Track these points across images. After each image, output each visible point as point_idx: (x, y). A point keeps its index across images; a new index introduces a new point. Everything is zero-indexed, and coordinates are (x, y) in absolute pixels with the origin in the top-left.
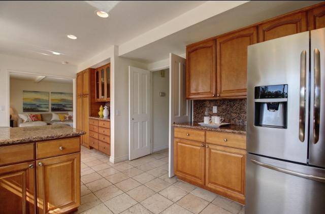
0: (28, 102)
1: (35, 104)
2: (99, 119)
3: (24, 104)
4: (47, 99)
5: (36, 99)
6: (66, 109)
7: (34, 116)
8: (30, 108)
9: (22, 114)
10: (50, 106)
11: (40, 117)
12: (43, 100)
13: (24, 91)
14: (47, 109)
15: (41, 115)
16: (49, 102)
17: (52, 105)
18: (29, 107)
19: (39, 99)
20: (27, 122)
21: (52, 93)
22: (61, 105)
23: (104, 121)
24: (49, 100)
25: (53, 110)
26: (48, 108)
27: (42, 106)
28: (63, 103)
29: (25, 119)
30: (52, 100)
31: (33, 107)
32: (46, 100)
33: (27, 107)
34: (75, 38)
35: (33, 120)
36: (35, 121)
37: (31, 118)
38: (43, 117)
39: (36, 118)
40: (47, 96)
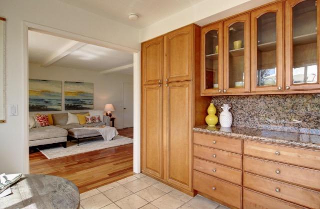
2: (205, 131)
4: (60, 92)
5: (44, 92)
6: (84, 106)
7: (43, 118)
10: (63, 103)
11: (51, 120)
14: (59, 107)
15: (52, 116)
16: (61, 97)
17: (67, 100)
21: (65, 82)
22: (78, 100)
23: (223, 136)
24: (61, 94)
25: (68, 108)
26: (60, 105)
27: (53, 102)
28: (81, 98)
30: (66, 93)
32: (58, 93)
35: (43, 125)
36: (46, 126)
37: (40, 121)
38: (56, 118)
39: (47, 122)
40: (59, 87)
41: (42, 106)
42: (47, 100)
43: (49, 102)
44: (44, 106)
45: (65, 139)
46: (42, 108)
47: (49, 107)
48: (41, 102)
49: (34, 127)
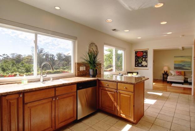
0: (177, 63)
1: (181, 65)
3: (175, 65)
5: (182, 61)
7: (178, 72)
8: (178, 67)
9: (172, 70)
12: (187, 62)
13: (175, 57)
15: (184, 72)
18: (177, 66)
19: (184, 61)
24: (191, 62)
27: (186, 66)
31: (180, 66)
32: (189, 61)
33: (176, 67)
34: (166, 23)
38: (186, 73)
39: (180, 74)
40: (190, 59)
43: (184, 66)
44: (182, 67)
45: (183, 81)
47: (184, 68)
49: (174, 75)
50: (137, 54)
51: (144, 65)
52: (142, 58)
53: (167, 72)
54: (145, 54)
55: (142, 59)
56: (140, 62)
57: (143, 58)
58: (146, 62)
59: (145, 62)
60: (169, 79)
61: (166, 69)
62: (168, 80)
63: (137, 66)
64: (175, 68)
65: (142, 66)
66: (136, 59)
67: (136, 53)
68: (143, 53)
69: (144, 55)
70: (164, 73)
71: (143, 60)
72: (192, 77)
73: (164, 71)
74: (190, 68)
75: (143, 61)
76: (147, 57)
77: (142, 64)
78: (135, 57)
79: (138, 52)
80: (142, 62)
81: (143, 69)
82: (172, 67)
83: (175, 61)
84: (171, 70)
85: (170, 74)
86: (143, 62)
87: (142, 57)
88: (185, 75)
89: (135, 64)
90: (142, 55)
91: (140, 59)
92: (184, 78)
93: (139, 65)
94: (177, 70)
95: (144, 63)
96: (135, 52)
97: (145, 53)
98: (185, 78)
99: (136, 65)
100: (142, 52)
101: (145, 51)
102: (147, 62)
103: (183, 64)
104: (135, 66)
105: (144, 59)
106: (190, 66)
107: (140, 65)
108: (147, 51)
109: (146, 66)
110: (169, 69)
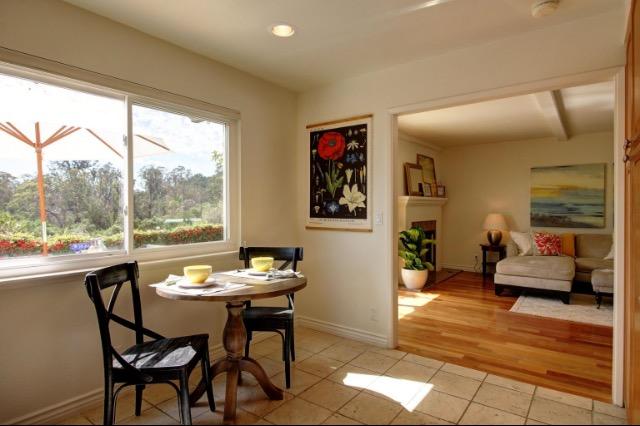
0: (543, 197)
1: (561, 205)
3: (533, 205)
4: (601, 186)
5: (565, 190)
7: (548, 240)
8: (547, 214)
9: (523, 232)
11: (569, 246)
12: (586, 190)
13: (533, 169)
15: (576, 238)
16: (605, 198)
18: (544, 212)
19: (575, 188)
20: (527, 255)
27: (583, 209)
29: (525, 248)
31: (557, 212)
33: (541, 214)
35: (545, 252)
36: (550, 254)
37: (540, 246)
38: (583, 244)
39: (555, 247)
40: (599, 177)
41: (560, 217)
42: (570, 206)
43: (576, 209)
44: (565, 217)
45: (566, 287)
46: (561, 221)
47: (576, 219)
48: (559, 209)
49: (529, 254)
50: (321, 145)
51: (352, 208)
52: (341, 165)
53: (499, 237)
54: (353, 144)
55: (342, 173)
56: (332, 188)
57: (348, 166)
58: (360, 189)
59: (355, 187)
60: (505, 273)
61: (494, 224)
62: (499, 279)
63: (319, 215)
64: (537, 221)
65: (344, 213)
66: (318, 172)
67: (317, 139)
68: (348, 140)
69: (351, 152)
70: (487, 243)
71: (345, 178)
72: (610, 264)
73: (490, 236)
74: (599, 221)
75: (345, 182)
76: (364, 163)
77: (342, 201)
78: (312, 162)
79: (322, 133)
80: (340, 193)
81: (347, 230)
82: (523, 215)
83: (533, 190)
84: (516, 230)
85: (509, 250)
86: (346, 187)
87: (342, 159)
88: (577, 254)
89: (313, 204)
90: (341, 153)
91: (335, 176)
92: (573, 268)
93: (326, 208)
94: (540, 229)
95: (351, 197)
96: (312, 134)
97: (353, 137)
98: (578, 269)
99: (317, 208)
100: (340, 138)
101: (353, 128)
102: (363, 188)
103: (569, 201)
104: (313, 214)
105: (349, 173)
106: (600, 210)
107: (333, 208)
108: (365, 126)
109: (361, 213)
110: (510, 224)
